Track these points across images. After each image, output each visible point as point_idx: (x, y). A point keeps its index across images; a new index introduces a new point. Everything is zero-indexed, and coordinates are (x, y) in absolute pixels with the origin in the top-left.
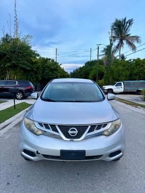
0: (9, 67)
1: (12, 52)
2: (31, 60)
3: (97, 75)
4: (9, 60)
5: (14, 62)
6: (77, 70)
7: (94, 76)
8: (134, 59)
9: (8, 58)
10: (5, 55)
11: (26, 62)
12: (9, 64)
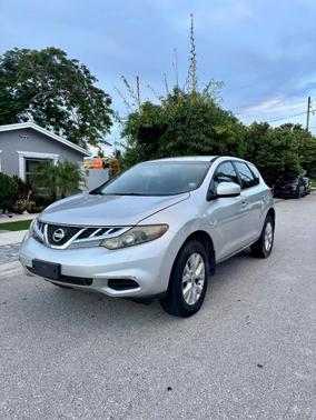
0: (171, 148)
1: (178, 120)
2: (214, 131)
4: (173, 135)
5: (180, 138)
9: (171, 132)
10: (166, 126)
11: (203, 136)
12: (171, 144)
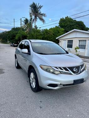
3: (21, 37)
6: (3, 33)
7: (19, 37)
8: (44, 29)
